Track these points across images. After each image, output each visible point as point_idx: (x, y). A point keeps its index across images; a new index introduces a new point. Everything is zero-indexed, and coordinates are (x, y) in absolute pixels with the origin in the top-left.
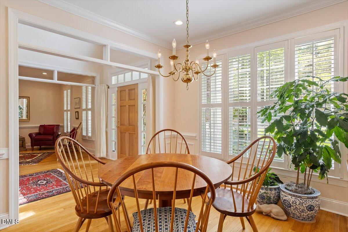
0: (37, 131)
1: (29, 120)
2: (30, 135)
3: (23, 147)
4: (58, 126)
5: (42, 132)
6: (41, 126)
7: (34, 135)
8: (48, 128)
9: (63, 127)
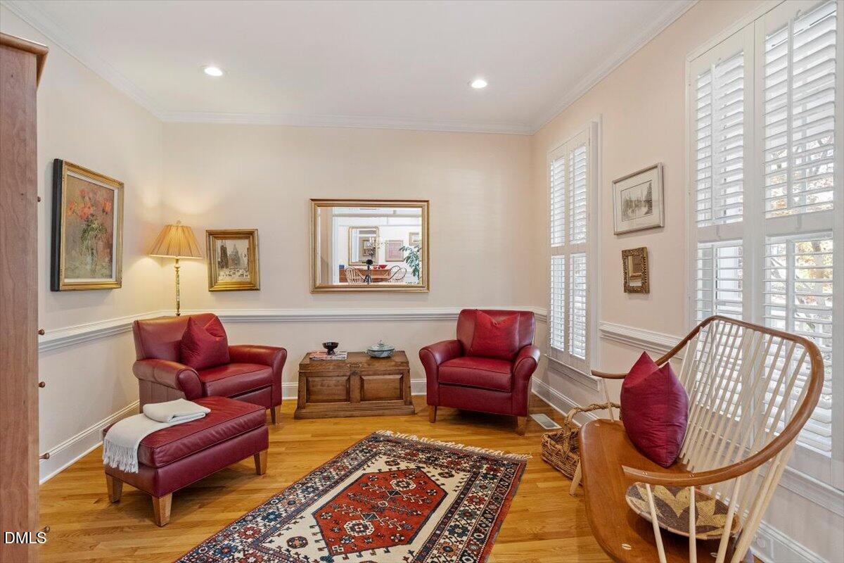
0: (449, 333)
1: (428, 289)
2: (425, 356)
3: (401, 397)
4: (527, 315)
5: (467, 341)
6: (464, 312)
7: (438, 357)
8: (489, 325)
9: (546, 320)
